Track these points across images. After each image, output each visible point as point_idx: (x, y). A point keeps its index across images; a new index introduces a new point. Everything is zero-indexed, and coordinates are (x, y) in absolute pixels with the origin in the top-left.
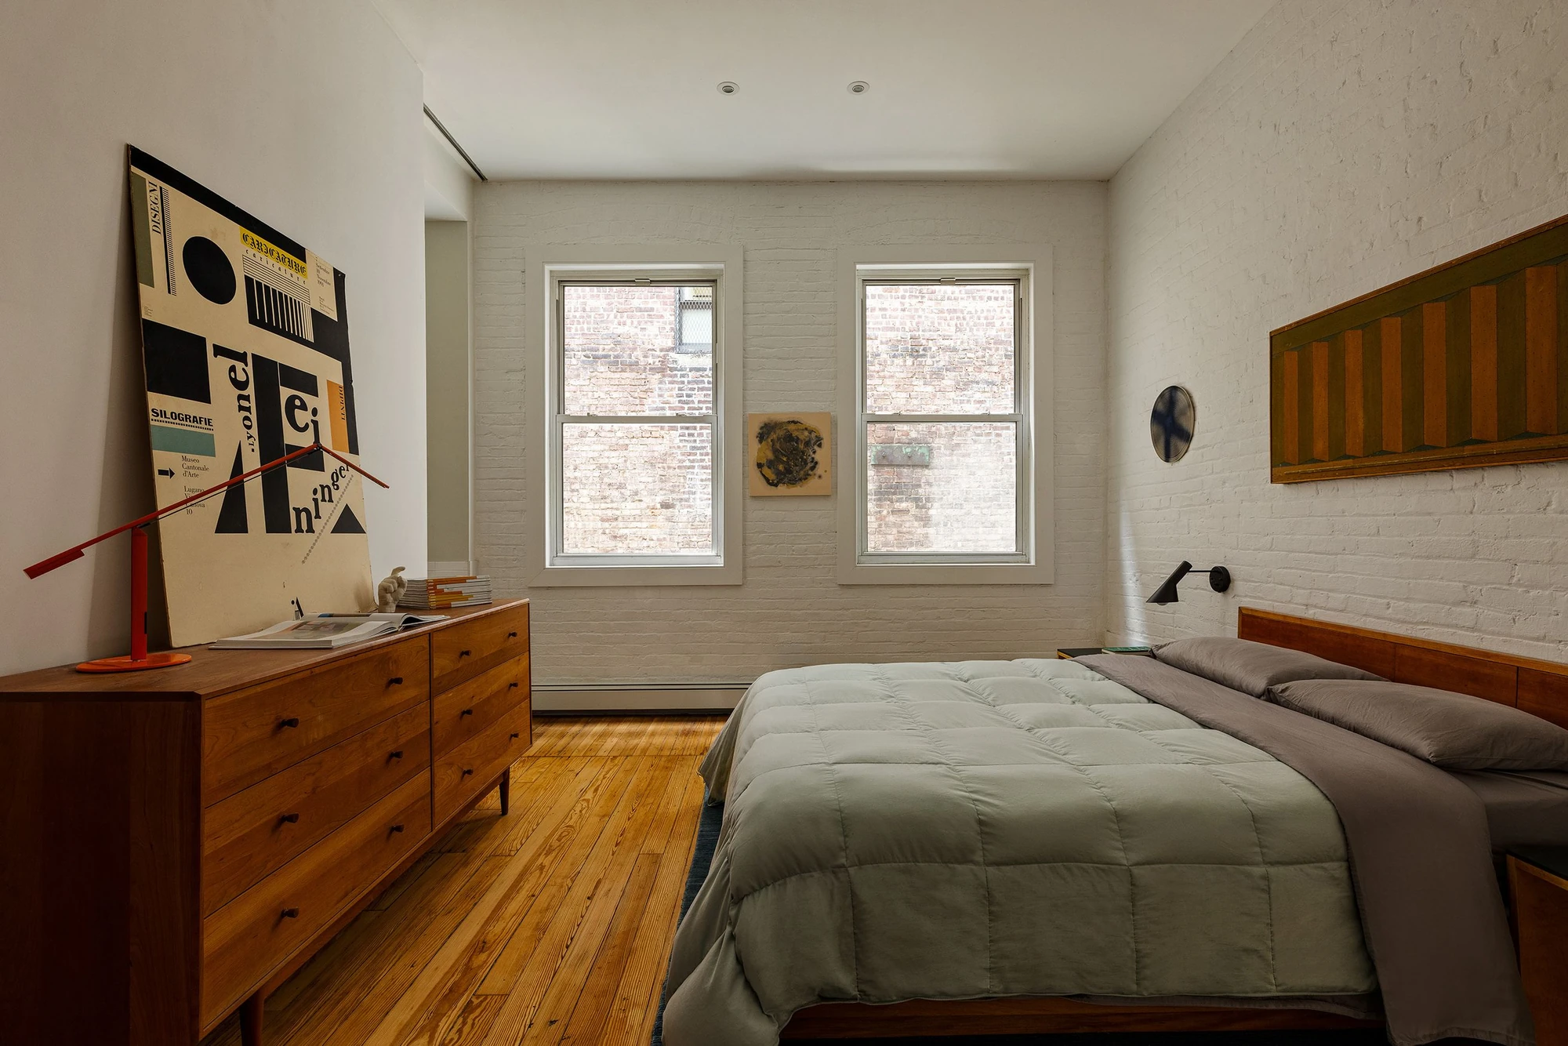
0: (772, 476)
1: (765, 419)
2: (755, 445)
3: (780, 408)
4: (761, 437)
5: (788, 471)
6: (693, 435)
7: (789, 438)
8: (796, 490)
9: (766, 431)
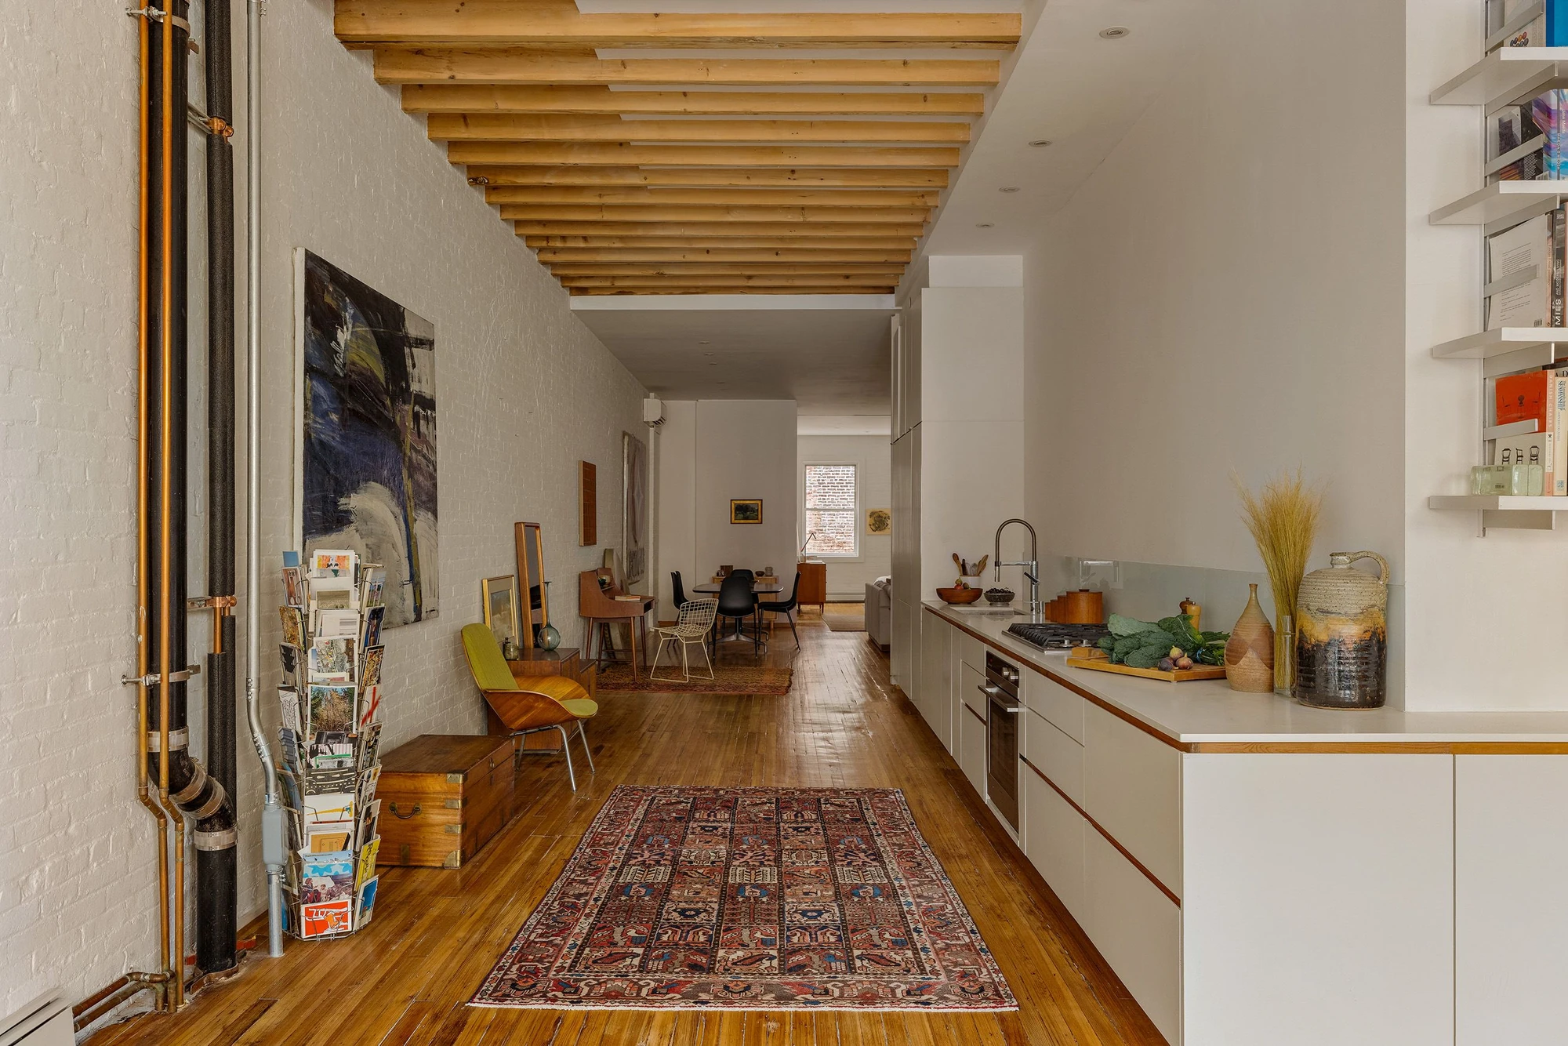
0: (874, 529)
1: (872, 511)
2: (868, 519)
3: (877, 507)
4: (871, 516)
5: (879, 527)
6: (824, 499)
7: (880, 516)
8: (881, 532)
9: (872, 514)
